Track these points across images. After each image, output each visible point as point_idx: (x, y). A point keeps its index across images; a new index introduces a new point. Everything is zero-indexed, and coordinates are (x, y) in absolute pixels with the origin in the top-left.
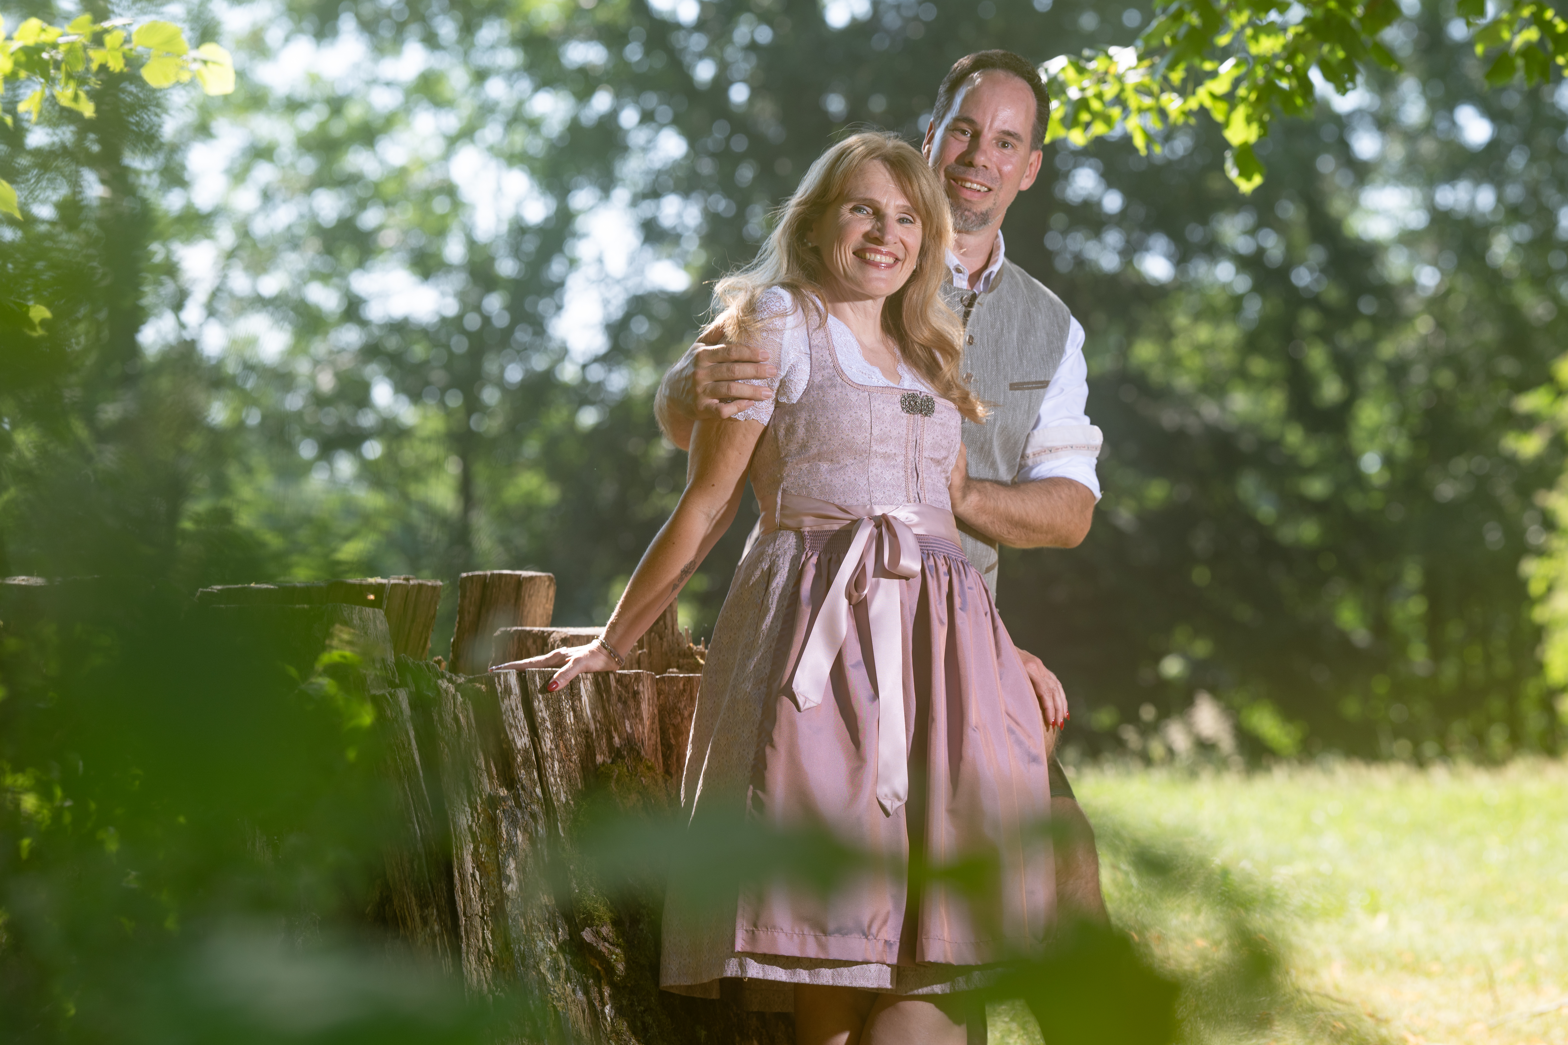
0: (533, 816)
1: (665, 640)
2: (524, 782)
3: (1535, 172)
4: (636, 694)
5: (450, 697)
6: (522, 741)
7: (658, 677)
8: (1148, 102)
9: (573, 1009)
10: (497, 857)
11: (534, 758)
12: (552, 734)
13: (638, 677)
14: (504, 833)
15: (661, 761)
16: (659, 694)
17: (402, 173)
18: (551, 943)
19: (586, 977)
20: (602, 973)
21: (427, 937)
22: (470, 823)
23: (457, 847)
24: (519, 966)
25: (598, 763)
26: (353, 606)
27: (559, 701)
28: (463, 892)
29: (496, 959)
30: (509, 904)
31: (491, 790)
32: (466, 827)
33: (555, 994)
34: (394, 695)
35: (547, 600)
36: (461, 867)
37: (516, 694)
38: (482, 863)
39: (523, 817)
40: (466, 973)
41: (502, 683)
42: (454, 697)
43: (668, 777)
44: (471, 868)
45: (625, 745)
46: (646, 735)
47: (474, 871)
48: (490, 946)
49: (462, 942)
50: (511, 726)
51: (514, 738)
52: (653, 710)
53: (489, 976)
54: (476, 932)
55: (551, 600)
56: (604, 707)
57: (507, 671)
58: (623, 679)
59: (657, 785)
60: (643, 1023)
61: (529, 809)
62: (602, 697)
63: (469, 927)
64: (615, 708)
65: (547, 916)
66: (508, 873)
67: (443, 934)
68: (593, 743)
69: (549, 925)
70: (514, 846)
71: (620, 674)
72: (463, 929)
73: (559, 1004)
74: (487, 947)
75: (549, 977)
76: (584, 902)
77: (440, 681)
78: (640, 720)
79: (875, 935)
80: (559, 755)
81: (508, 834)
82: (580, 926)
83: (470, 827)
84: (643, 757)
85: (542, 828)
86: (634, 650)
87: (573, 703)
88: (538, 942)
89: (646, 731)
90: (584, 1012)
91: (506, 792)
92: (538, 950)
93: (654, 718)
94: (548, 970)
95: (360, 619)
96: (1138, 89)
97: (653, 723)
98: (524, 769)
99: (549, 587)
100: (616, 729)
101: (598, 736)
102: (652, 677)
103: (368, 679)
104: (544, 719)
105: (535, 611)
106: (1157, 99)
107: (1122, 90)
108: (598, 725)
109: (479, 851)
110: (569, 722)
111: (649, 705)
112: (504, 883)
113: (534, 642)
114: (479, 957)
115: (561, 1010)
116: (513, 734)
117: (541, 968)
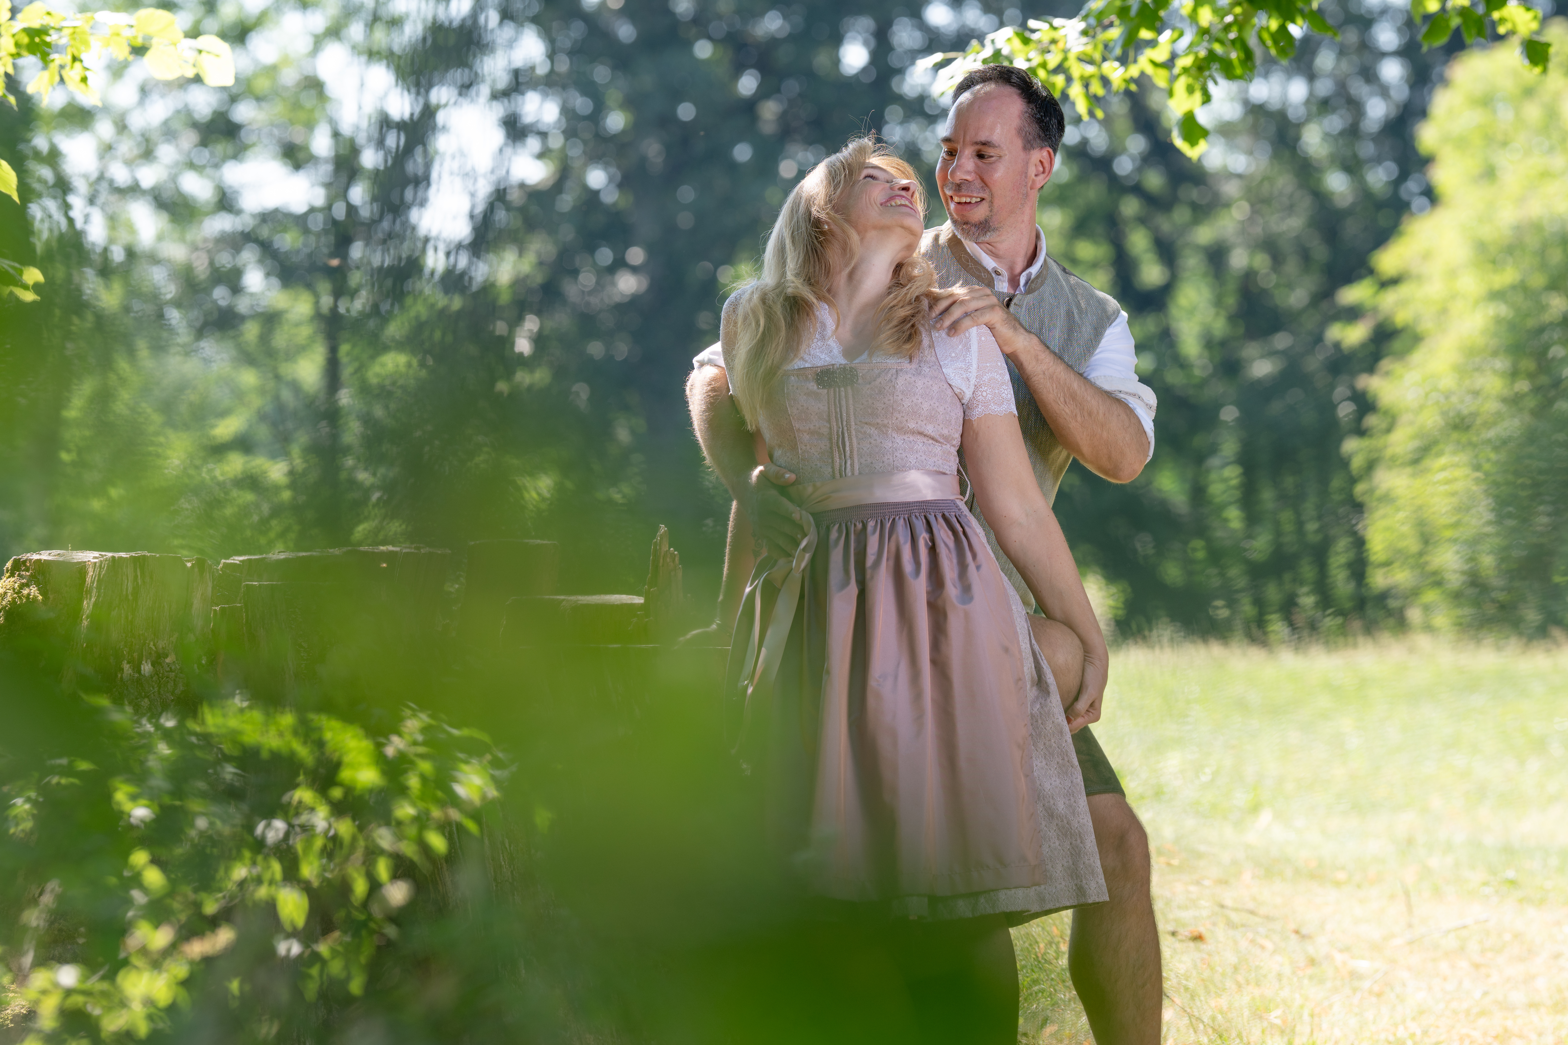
3: (1345, 66)
8: (1090, 70)
96: (1080, 57)
106: (1099, 66)
107: (1065, 59)
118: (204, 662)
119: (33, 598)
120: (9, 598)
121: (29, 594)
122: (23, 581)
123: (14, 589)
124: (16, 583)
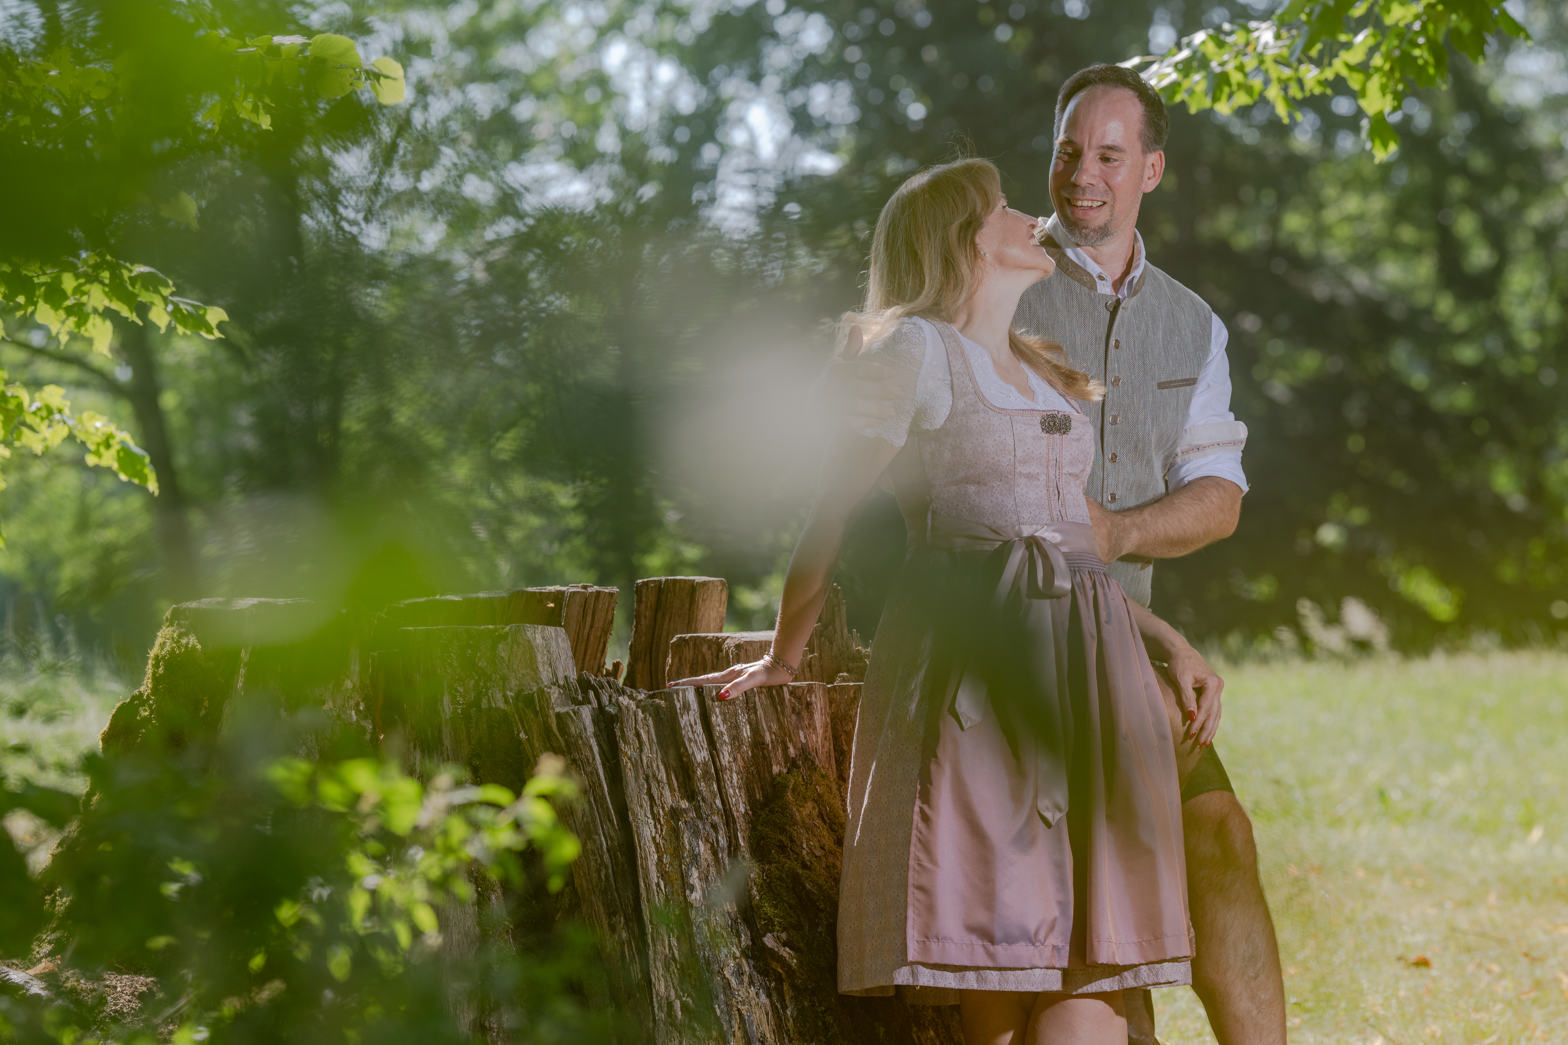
0: (714, 827)
1: (834, 644)
2: (704, 794)
4: (809, 705)
5: (631, 713)
6: (701, 755)
7: (829, 686)
8: (1287, 73)
9: (757, 1012)
10: (680, 866)
11: (713, 771)
12: (729, 747)
13: (810, 689)
14: (687, 843)
15: (834, 767)
16: (831, 703)
17: (549, 66)
18: (734, 949)
19: (769, 980)
20: (784, 976)
21: (615, 944)
22: (654, 835)
23: (641, 857)
24: (704, 971)
25: (774, 773)
26: (536, 626)
27: (736, 715)
28: (648, 901)
29: (682, 965)
30: (693, 912)
31: (673, 802)
32: (650, 839)
33: (740, 998)
34: (578, 713)
35: (720, 604)
36: (646, 876)
37: (694, 710)
38: (666, 872)
39: (704, 828)
40: (653, 980)
41: (681, 699)
42: (635, 714)
43: (841, 783)
44: (656, 878)
45: (800, 755)
46: (820, 744)
47: (658, 881)
48: (676, 952)
49: (649, 950)
50: (690, 740)
51: (693, 752)
52: (826, 719)
53: (676, 982)
54: (662, 939)
55: (724, 603)
56: (778, 719)
57: (685, 687)
58: (797, 691)
59: (831, 793)
60: (824, 1023)
61: (709, 820)
62: (777, 709)
63: (655, 935)
64: (789, 719)
65: (730, 923)
66: (691, 882)
67: (630, 941)
68: (769, 754)
69: (732, 931)
70: (696, 856)
71: (793, 686)
72: (649, 936)
73: (743, 1007)
74: (673, 954)
75: (734, 982)
76: (764, 909)
77: (621, 698)
78: (813, 729)
79: (1042, 941)
80: (737, 767)
81: (690, 845)
82: (761, 932)
83: (654, 839)
84: (817, 766)
85: (723, 838)
86: (805, 654)
87: (749, 717)
88: (722, 948)
89: (819, 740)
90: (767, 1014)
91: (687, 804)
92: (722, 956)
93: (827, 727)
94: (732, 974)
95: (543, 638)
96: (1278, 59)
97: (826, 731)
98: (704, 781)
99: (721, 591)
100: (791, 740)
101: (774, 747)
102: (824, 687)
103: (552, 698)
104: (721, 733)
105: (709, 614)
106: (1297, 70)
107: (1262, 62)
108: (774, 737)
109: (662, 861)
110: (745, 735)
111: (821, 714)
112: (688, 892)
113: (709, 648)
114: (665, 964)
115: (745, 1014)
116: (692, 748)
117: (725, 973)
118: (361, 708)
119: (192, 647)
120: (168, 648)
121: (188, 644)
122: (182, 630)
123: (173, 639)
124: (174, 632)
